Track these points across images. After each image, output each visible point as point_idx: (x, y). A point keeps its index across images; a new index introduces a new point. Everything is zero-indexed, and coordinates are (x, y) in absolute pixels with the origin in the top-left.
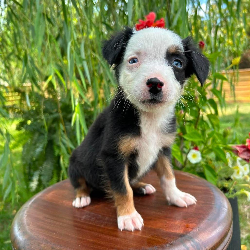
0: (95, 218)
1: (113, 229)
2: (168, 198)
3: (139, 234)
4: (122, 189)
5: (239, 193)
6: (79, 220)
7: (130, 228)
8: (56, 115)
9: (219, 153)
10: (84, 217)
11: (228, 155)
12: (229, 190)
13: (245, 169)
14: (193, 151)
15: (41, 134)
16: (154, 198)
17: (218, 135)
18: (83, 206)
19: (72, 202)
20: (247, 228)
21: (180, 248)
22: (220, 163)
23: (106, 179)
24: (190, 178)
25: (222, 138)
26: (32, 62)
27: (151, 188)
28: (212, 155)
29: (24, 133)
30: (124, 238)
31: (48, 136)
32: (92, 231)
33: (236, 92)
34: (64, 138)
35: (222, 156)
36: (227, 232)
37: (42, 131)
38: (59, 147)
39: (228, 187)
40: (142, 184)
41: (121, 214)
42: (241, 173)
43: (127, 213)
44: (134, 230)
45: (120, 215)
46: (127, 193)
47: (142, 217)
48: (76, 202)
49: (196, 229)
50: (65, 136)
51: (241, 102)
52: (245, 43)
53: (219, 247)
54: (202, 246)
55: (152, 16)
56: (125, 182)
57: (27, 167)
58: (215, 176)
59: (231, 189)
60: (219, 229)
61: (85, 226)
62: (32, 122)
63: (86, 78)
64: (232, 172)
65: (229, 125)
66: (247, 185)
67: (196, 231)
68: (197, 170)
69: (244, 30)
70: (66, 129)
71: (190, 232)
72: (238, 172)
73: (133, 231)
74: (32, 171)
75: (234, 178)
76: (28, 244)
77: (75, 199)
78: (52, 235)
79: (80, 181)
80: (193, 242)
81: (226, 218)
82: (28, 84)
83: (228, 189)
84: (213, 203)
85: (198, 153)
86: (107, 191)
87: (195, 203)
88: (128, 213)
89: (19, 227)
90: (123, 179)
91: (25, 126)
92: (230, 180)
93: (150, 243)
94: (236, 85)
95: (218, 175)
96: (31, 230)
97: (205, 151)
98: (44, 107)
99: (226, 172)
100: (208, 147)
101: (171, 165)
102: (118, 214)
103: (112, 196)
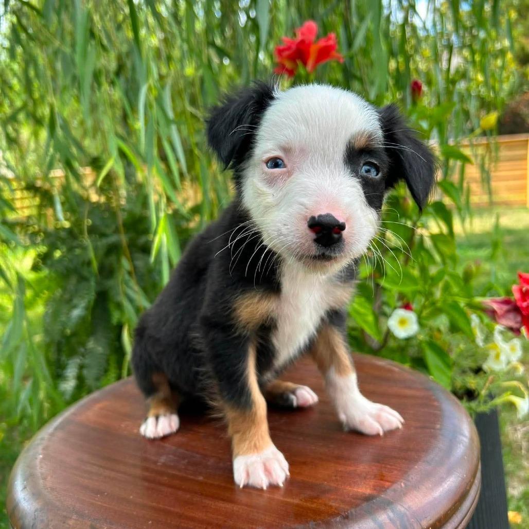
0: (186, 461)
1: (223, 484)
2: (343, 417)
3: (278, 496)
4: (243, 399)
5: (498, 401)
6: (153, 466)
7: (260, 482)
8: (113, 239)
9: (457, 316)
10: (163, 459)
11: (475, 319)
12: (479, 394)
13: (513, 349)
14: (401, 313)
15: (83, 279)
16: (315, 416)
17: (454, 277)
18: (161, 434)
19: (139, 426)
20: (522, 474)
21: (365, 526)
22: (458, 336)
23: (209, 377)
24: (390, 371)
25: (462, 283)
26: (66, 127)
27: (308, 393)
28: (442, 322)
29: (46, 277)
30: (247, 505)
31: (97, 283)
32: (179, 489)
33: (494, 184)
34: (131, 288)
35: (461, 323)
36: (468, 488)
37: (85, 273)
38: (119, 306)
39: (476, 389)
40: (290, 385)
41: (241, 453)
42: (503, 358)
43: (254, 451)
44: (267, 487)
45: (238, 454)
46: (253, 406)
47: (287, 458)
48: (147, 426)
49: (399, 483)
50: (133, 283)
51: (508, 205)
52: (513, 80)
53: (450, 521)
54: (413, 520)
55: (310, 30)
56: (249, 385)
57: (53, 349)
58: (449, 365)
59: (483, 392)
60: (448, 483)
61: (165, 479)
62: (63, 253)
63: (178, 160)
64: (485, 357)
66: (515, 383)
67: (399, 487)
68: (412, 351)
69: (509, 56)
70: (135, 268)
71: (386, 491)
72: (497, 356)
73: (265, 488)
74: (64, 358)
75: (489, 368)
76: (41, 518)
77: (146, 419)
78: (94, 500)
80: (393, 511)
81: (466, 457)
82: (58, 173)
83: (476, 393)
84: (438, 426)
85: (411, 316)
86: (211, 403)
87: (400, 426)
88: (256, 451)
89: (25, 482)
90: (244, 376)
91: (49, 262)
92: (481, 373)
93: (301, 514)
94: (493, 169)
95: (454, 364)
96: (49, 489)
97: (425, 313)
98: (90, 222)
99: (473, 355)
100: (433, 303)
101: (346, 344)
102: (235, 453)
103: (221, 413)
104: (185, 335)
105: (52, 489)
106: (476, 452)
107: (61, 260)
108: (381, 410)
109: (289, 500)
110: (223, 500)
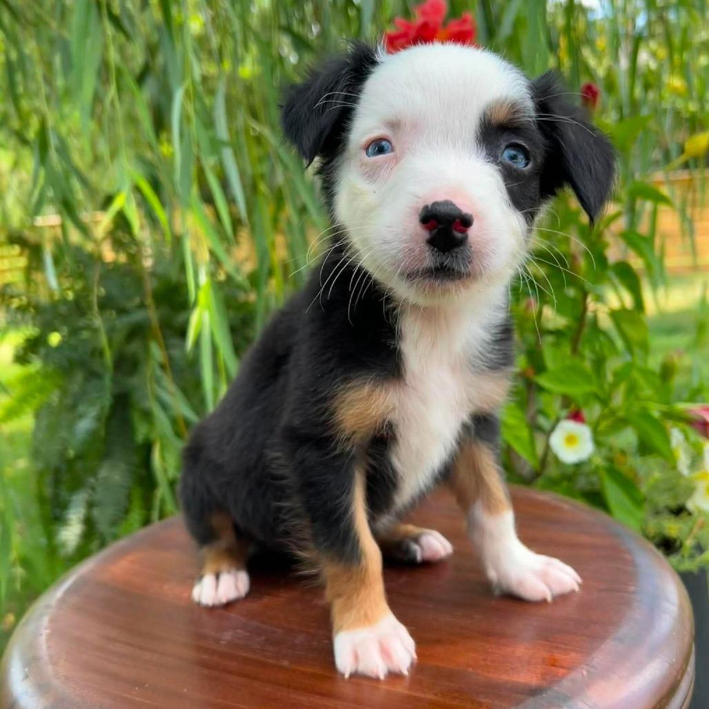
0: (263, 638)
1: (320, 672)
2: (492, 574)
3: (401, 689)
4: (348, 547)
6: (214, 646)
7: (375, 671)
8: (137, 316)
9: (650, 430)
10: (227, 636)
11: (676, 436)
12: (681, 546)
14: (568, 426)
15: (93, 375)
16: (448, 574)
17: (646, 373)
18: (224, 600)
22: (652, 461)
23: (298, 516)
24: (557, 508)
25: (658, 382)
26: (63, 151)
27: (439, 541)
28: (627, 438)
29: (38, 372)
30: (356, 702)
31: (115, 381)
32: (255, 679)
34: (164, 388)
35: (657, 440)
36: (679, 677)
37: (96, 366)
38: (147, 416)
39: (678, 537)
40: (411, 528)
41: (345, 626)
43: (364, 623)
44: (385, 676)
45: (341, 628)
46: (363, 558)
48: (202, 588)
49: (579, 670)
50: (168, 382)
55: (436, 8)
56: (356, 527)
57: (48, 479)
58: (639, 502)
59: (689, 543)
60: (651, 670)
61: (233, 665)
62: (63, 337)
63: (231, 201)
64: (690, 491)
65: (680, 341)
67: (580, 675)
68: (582, 483)
70: (170, 358)
73: (382, 677)
74: (64, 493)
75: (697, 508)
77: (201, 578)
78: (130, 693)
79: (216, 521)
82: (50, 219)
83: (678, 543)
84: (632, 589)
85: (584, 432)
86: (300, 553)
87: (577, 588)
88: (366, 623)
89: (26, 669)
90: (350, 513)
91: (42, 351)
92: (684, 515)
94: (697, 217)
95: (645, 500)
96: (63, 678)
97: (603, 425)
98: (103, 291)
99: (670, 489)
100: (613, 412)
101: (499, 468)
102: (335, 627)
103: (315, 568)
104: (261, 456)
105: (67, 678)
106: (689, 625)
107: (59, 348)
108: (549, 564)
109: (418, 694)
110: (322, 694)
